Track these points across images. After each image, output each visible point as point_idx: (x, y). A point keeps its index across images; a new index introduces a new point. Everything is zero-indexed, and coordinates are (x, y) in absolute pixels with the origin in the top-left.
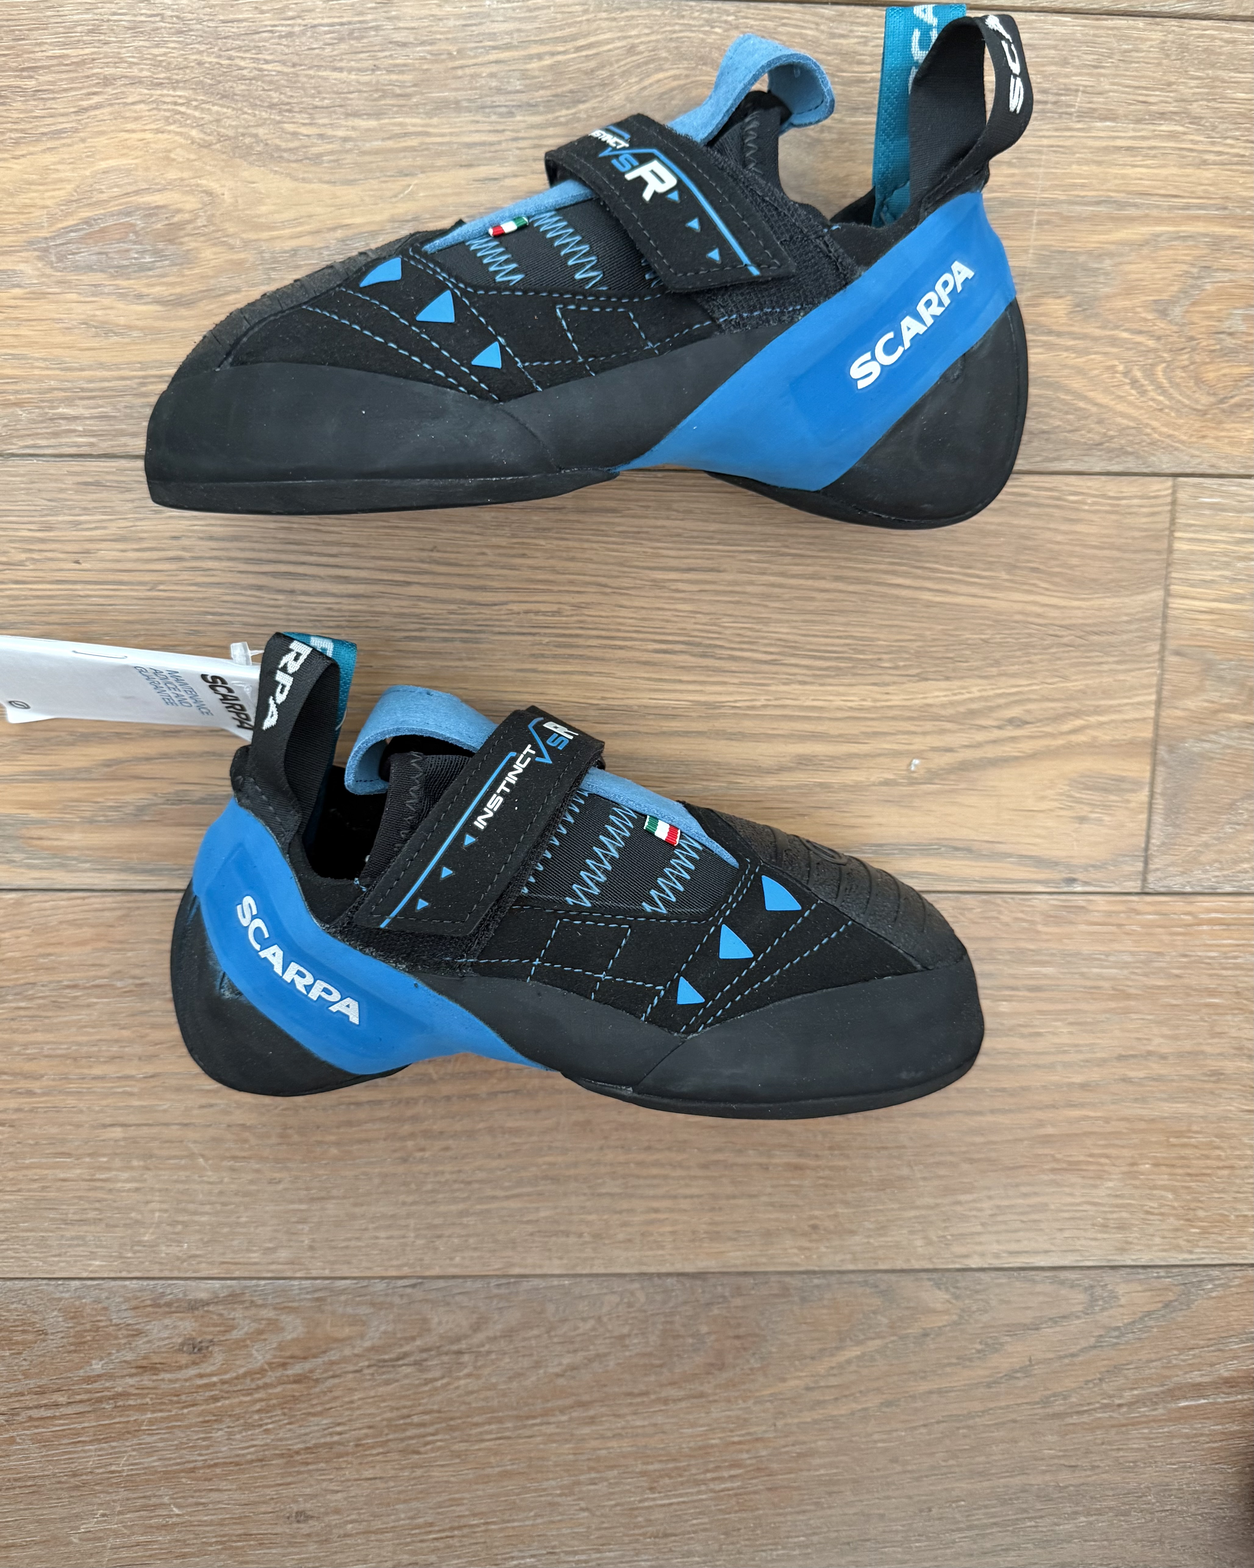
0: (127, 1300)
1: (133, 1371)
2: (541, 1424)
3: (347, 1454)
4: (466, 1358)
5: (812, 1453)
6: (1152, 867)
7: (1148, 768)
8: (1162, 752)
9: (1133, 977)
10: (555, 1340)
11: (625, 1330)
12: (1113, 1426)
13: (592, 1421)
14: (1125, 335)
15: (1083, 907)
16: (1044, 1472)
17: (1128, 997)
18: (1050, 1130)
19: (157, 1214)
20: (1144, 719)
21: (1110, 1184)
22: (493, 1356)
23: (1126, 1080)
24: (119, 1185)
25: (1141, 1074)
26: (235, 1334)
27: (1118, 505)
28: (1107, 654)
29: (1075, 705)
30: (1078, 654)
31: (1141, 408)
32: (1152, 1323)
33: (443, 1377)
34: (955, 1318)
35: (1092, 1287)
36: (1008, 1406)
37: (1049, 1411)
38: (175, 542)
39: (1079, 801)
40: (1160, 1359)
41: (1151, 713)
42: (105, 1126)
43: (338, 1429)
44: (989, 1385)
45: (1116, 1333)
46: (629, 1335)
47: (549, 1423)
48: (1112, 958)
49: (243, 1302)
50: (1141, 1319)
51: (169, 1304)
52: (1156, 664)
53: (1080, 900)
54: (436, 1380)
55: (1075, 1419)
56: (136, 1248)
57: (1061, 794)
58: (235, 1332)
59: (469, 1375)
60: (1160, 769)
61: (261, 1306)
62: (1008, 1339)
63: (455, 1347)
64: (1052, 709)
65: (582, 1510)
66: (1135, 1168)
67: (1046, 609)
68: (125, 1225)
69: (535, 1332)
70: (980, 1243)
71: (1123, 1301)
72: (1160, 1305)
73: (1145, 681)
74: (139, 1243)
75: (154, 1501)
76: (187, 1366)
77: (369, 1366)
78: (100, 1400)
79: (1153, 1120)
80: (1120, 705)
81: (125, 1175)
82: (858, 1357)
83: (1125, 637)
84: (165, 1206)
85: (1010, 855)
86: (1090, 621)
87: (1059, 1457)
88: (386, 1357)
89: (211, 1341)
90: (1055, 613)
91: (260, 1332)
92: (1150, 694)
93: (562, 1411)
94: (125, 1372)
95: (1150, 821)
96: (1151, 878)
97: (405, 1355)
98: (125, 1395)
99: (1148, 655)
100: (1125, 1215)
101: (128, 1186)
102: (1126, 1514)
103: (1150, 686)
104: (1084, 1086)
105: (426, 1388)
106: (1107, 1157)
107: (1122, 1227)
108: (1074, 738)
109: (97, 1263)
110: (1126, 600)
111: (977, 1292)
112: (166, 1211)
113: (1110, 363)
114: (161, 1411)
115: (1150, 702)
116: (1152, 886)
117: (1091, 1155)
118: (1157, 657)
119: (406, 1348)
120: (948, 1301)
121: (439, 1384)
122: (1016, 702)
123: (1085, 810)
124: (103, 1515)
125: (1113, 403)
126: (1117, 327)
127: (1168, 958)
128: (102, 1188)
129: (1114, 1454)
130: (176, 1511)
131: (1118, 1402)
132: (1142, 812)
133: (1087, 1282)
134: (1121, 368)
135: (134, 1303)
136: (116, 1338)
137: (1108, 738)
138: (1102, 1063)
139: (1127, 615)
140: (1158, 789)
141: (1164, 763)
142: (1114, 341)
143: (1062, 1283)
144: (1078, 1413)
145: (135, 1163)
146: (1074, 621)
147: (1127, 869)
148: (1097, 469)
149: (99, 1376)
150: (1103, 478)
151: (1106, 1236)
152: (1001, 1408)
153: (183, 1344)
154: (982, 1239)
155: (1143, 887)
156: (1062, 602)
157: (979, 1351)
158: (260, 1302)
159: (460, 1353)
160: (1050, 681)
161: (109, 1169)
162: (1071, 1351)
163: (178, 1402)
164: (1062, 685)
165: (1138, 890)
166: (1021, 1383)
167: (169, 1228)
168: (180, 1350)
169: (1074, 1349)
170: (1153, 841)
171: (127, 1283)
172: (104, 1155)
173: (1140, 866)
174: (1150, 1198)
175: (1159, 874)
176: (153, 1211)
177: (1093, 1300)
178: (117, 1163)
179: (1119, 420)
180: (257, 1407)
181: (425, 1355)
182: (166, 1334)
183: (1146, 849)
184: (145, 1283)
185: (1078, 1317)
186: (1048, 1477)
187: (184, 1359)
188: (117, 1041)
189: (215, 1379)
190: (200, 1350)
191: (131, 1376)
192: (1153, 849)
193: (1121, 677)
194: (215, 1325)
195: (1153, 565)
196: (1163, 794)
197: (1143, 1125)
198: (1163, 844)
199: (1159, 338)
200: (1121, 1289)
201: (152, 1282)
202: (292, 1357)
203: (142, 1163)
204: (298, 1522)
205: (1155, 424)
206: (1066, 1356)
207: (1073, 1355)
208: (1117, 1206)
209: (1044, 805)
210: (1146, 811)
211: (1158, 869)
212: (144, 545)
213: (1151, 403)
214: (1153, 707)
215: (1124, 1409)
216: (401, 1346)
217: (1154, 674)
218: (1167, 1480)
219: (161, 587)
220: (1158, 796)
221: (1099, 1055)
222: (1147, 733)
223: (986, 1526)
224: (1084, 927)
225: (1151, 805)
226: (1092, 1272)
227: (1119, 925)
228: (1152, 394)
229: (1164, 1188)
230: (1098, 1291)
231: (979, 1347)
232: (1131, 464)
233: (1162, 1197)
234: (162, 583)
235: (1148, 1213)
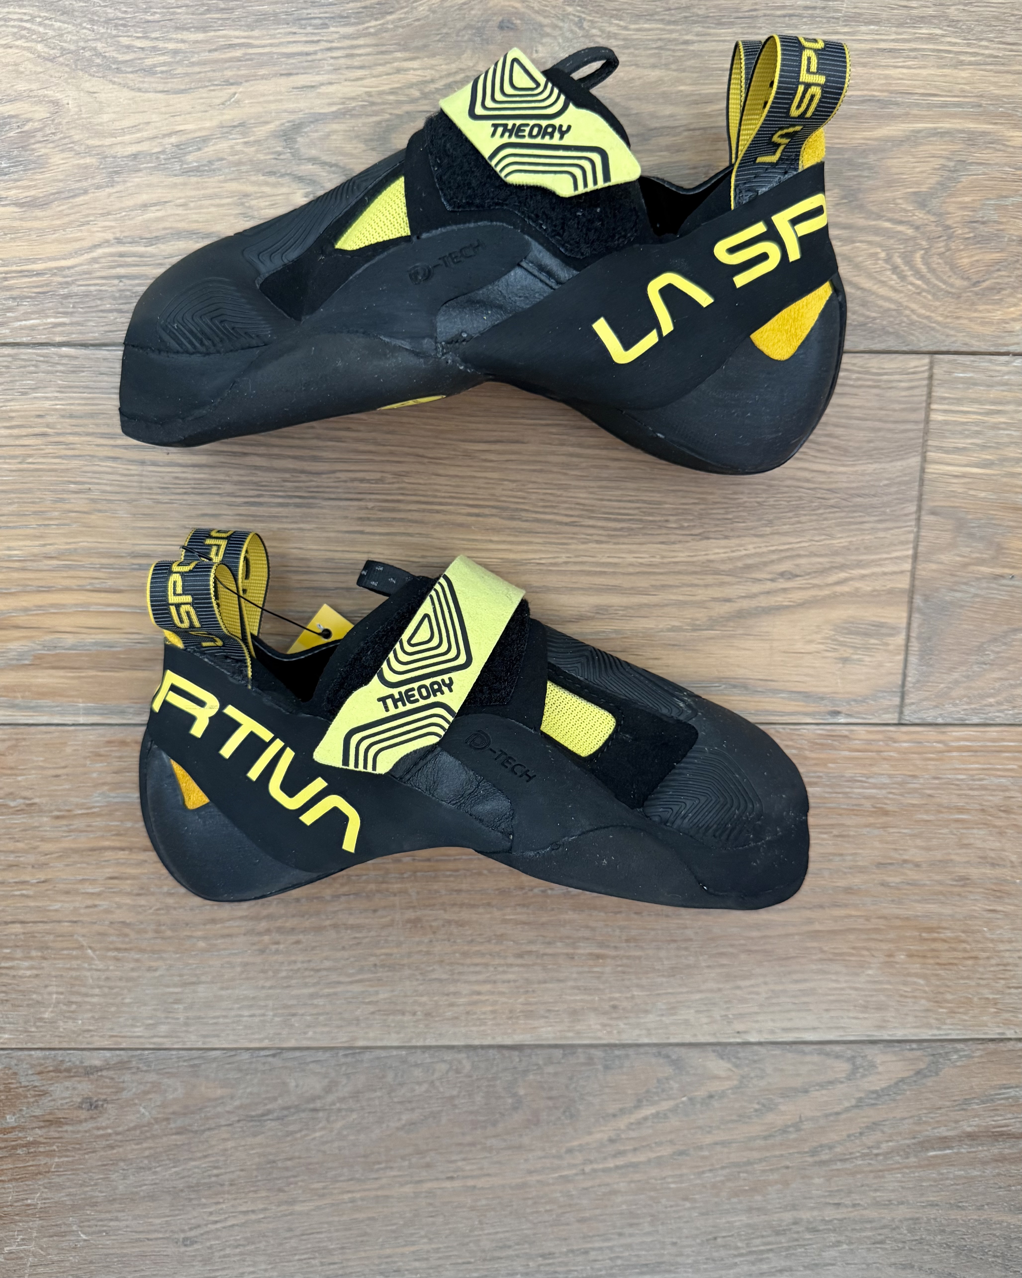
0: (32, 1066)
1: (42, 1124)
2: (386, 1168)
3: (224, 1193)
4: (321, 1114)
5: (615, 1192)
6: (907, 701)
7: (905, 615)
8: (918, 600)
9: (891, 796)
10: (396, 1100)
11: (455, 1093)
12: (871, 1172)
13: (428, 1166)
14: (888, 225)
15: (846, 736)
16: (812, 1209)
17: (886, 813)
18: (817, 927)
19: (54, 996)
20: (902, 572)
21: (870, 972)
22: (344, 1113)
23: (883, 884)
24: (21, 972)
25: (898, 880)
26: (125, 1095)
27: (880, 381)
28: (869, 515)
29: (839, 560)
30: (842, 514)
31: (901, 292)
32: (905, 1087)
33: (300, 1131)
34: (736, 1083)
35: (854, 1057)
36: (782, 1156)
37: (817, 1159)
38: (39, 420)
39: (842, 644)
40: (911, 1117)
41: (908, 566)
42: (6, 923)
43: (215, 1172)
44: (765, 1138)
45: (874, 1096)
46: (458, 1096)
47: (391, 1168)
48: (871, 780)
49: (129, 1068)
50: (896, 1084)
51: (68, 1070)
52: (913, 523)
53: (844, 730)
54: (296, 1132)
55: (839, 1165)
56: (38, 1024)
57: (827, 638)
58: (125, 1093)
59: (323, 1128)
60: (916, 615)
61: (146, 1071)
62: (781, 1100)
63: (311, 1106)
64: (820, 563)
65: (422, 1237)
66: (892, 959)
67: (814, 474)
68: (28, 1005)
69: (378, 1094)
70: (757, 1021)
71: (881, 1069)
72: (912, 1073)
73: (903, 538)
74: (41, 1019)
75: (64, 1229)
76: (86, 1120)
77: (239, 1121)
78: (14, 1148)
79: (907, 919)
80: (880, 559)
81: (26, 964)
82: (652, 1114)
83: (885, 499)
84: (60, 990)
85: (782, 691)
86: (854, 485)
87: (825, 1197)
88: (253, 1113)
89: (105, 1100)
90: (822, 478)
91: (146, 1093)
92: (907, 549)
93: (403, 1158)
94: (34, 1125)
95: (906, 661)
96: (907, 711)
97: (269, 1112)
98: (35, 1143)
99: (906, 515)
100: (883, 998)
101: (28, 973)
102: (882, 1242)
103: (907, 542)
104: (848, 890)
105: (289, 1139)
106: (868, 949)
107: (880, 1008)
108: (839, 589)
109: (6, 1036)
110: (887, 466)
111: (755, 1062)
112: (62, 993)
113: (872, 251)
114: (67, 1156)
115: (907, 556)
116: (907, 718)
117: (854, 948)
118: (914, 516)
119: (269, 1107)
120: (730, 1070)
121: (298, 1135)
122: (786, 557)
123: (847, 652)
124: (23, 1240)
125: (876, 287)
126: (879, 217)
127: (922, 781)
128: (7, 975)
129: (872, 1194)
130: (84, 1237)
131: (875, 1151)
132: (899, 654)
133: (849, 1053)
134: (883, 255)
135: (39, 1069)
136: (26, 1097)
137: (869, 589)
138: (862, 870)
139: (887, 479)
140: (913, 634)
141: (920, 610)
142: (877, 231)
143: (828, 1054)
144: (841, 1160)
145: (34, 953)
146: (839, 485)
147: (886, 703)
148: (862, 348)
149: (13, 1128)
150: (867, 356)
151: (866, 1015)
152: (775, 1156)
153: (82, 1103)
154: (760, 1018)
155: (900, 718)
156: (828, 468)
157: (756, 1110)
158: (145, 1068)
159: (315, 1110)
160: (817, 538)
161: (13, 959)
162: (836, 1110)
163: (79, 1149)
164: (828, 542)
165: (896, 721)
166: (793, 1136)
167: (64, 1008)
168: (80, 1107)
169: (838, 1109)
170: (909, 679)
171: (33, 1052)
172: (7, 947)
173: (897, 701)
174: (905, 984)
175: (913, 707)
176: (50, 994)
177: (855, 1069)
178: (19, 954)
179: (881, 302)
180: (147, 1153)
181: (285, 1113)
182: (67, 1094)
183: (903, 685)
184: (47, 1053)
185: (842, 1082)
186: (815, 1213)
187: (83, 1114)
188: (12, 852)
189: (110, 1131)
190: (96, 1107)
191: (40, 1128)
192: (909, 685)
193: (881, 534)
194: (108, 1087)
195: (911, 435)
196: (918, 638)
197: (898, 923)
198: (918, 681)
199: (917, 228)
200: (878, 1060)
201: (53, 1052)
202: (174, 1113)
203: (39, 954)
204: (186, 1245)
205: (914, 306)
206: (830, 1115)
207: (837, 1114)
208: (875, 990)
209: (812, 647)
210: (903, 653)
211: (913, 704)
212: (14, 423)
213: (910, 287)
214: (910, 561)
215: (881, 1158)
216: (265, 1105)
217: (910, 532)
218: (917, 1215)
219: (30, 460)
220: (912, 640)
221: (860, 863)
222: (904, 583)
223: (762, 1252)
224: (847, 753)
225: (907, 646)
226: (854, 1046)
227: (879, 752)
228: (912, 279)
229: (917, 975)
230: (859, 1061)
231: (757, 1106)
232: (891, 343)
233: (915, 983)
234: (30, 456)
235: (901, 996)
